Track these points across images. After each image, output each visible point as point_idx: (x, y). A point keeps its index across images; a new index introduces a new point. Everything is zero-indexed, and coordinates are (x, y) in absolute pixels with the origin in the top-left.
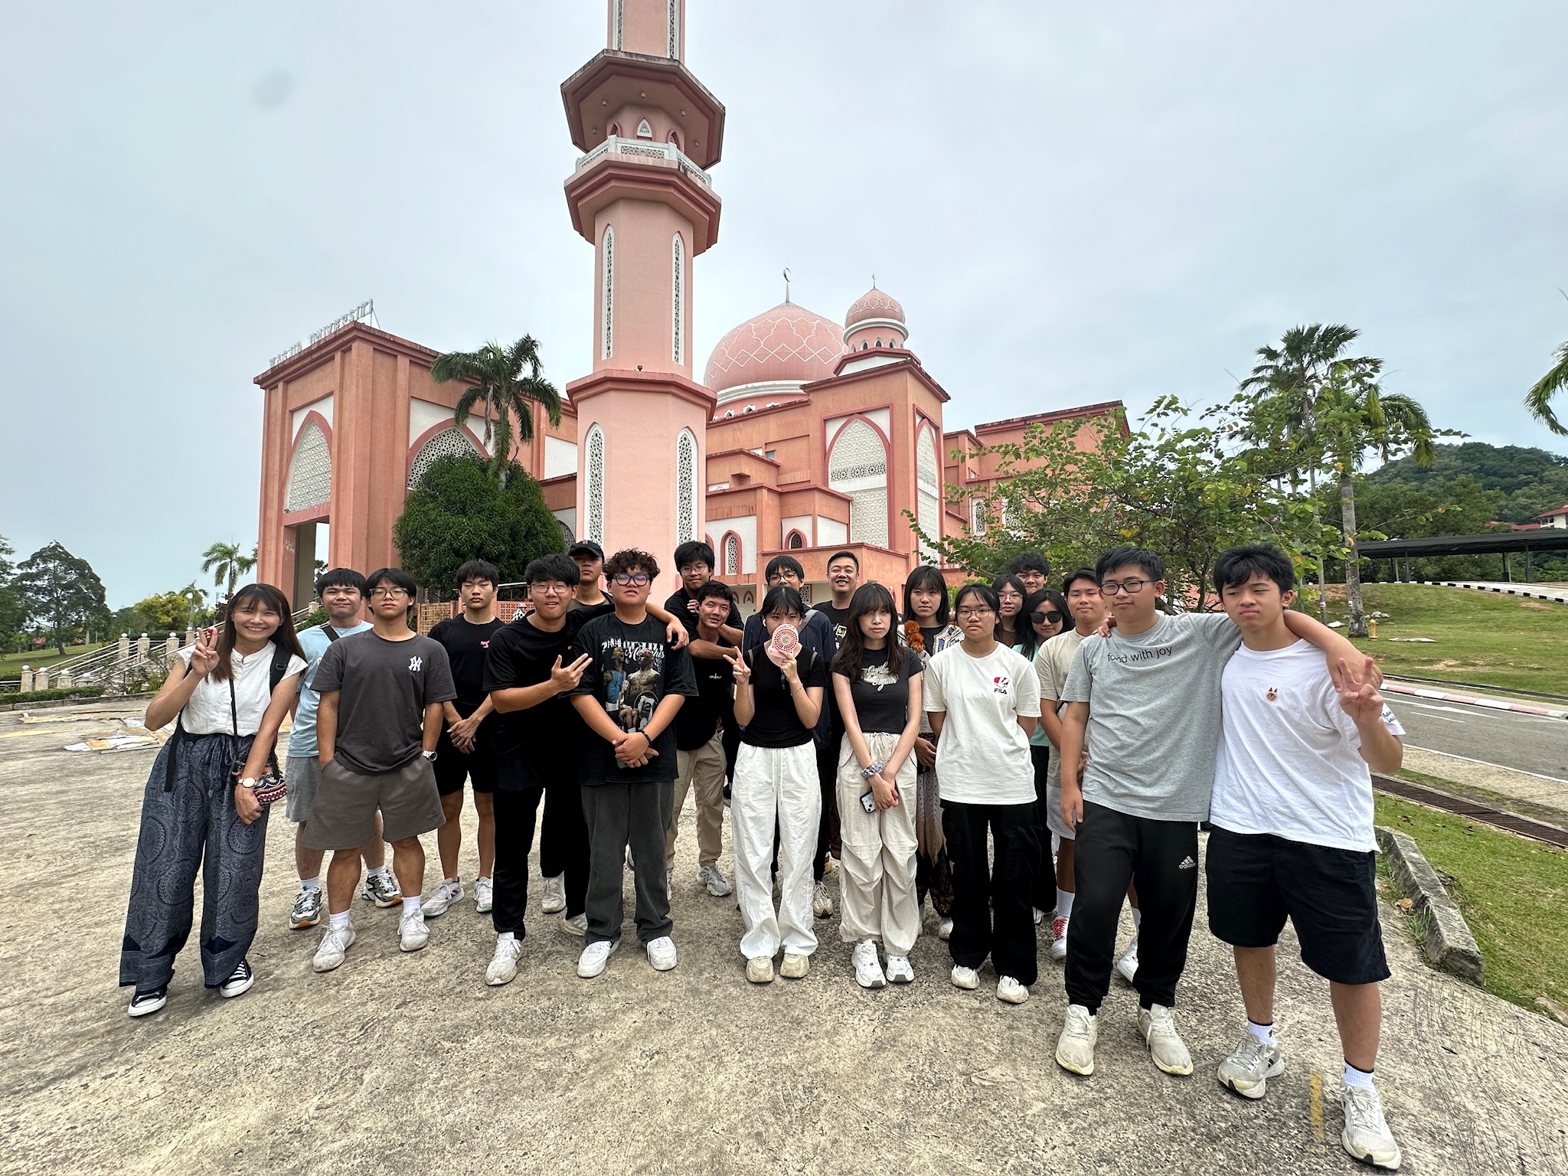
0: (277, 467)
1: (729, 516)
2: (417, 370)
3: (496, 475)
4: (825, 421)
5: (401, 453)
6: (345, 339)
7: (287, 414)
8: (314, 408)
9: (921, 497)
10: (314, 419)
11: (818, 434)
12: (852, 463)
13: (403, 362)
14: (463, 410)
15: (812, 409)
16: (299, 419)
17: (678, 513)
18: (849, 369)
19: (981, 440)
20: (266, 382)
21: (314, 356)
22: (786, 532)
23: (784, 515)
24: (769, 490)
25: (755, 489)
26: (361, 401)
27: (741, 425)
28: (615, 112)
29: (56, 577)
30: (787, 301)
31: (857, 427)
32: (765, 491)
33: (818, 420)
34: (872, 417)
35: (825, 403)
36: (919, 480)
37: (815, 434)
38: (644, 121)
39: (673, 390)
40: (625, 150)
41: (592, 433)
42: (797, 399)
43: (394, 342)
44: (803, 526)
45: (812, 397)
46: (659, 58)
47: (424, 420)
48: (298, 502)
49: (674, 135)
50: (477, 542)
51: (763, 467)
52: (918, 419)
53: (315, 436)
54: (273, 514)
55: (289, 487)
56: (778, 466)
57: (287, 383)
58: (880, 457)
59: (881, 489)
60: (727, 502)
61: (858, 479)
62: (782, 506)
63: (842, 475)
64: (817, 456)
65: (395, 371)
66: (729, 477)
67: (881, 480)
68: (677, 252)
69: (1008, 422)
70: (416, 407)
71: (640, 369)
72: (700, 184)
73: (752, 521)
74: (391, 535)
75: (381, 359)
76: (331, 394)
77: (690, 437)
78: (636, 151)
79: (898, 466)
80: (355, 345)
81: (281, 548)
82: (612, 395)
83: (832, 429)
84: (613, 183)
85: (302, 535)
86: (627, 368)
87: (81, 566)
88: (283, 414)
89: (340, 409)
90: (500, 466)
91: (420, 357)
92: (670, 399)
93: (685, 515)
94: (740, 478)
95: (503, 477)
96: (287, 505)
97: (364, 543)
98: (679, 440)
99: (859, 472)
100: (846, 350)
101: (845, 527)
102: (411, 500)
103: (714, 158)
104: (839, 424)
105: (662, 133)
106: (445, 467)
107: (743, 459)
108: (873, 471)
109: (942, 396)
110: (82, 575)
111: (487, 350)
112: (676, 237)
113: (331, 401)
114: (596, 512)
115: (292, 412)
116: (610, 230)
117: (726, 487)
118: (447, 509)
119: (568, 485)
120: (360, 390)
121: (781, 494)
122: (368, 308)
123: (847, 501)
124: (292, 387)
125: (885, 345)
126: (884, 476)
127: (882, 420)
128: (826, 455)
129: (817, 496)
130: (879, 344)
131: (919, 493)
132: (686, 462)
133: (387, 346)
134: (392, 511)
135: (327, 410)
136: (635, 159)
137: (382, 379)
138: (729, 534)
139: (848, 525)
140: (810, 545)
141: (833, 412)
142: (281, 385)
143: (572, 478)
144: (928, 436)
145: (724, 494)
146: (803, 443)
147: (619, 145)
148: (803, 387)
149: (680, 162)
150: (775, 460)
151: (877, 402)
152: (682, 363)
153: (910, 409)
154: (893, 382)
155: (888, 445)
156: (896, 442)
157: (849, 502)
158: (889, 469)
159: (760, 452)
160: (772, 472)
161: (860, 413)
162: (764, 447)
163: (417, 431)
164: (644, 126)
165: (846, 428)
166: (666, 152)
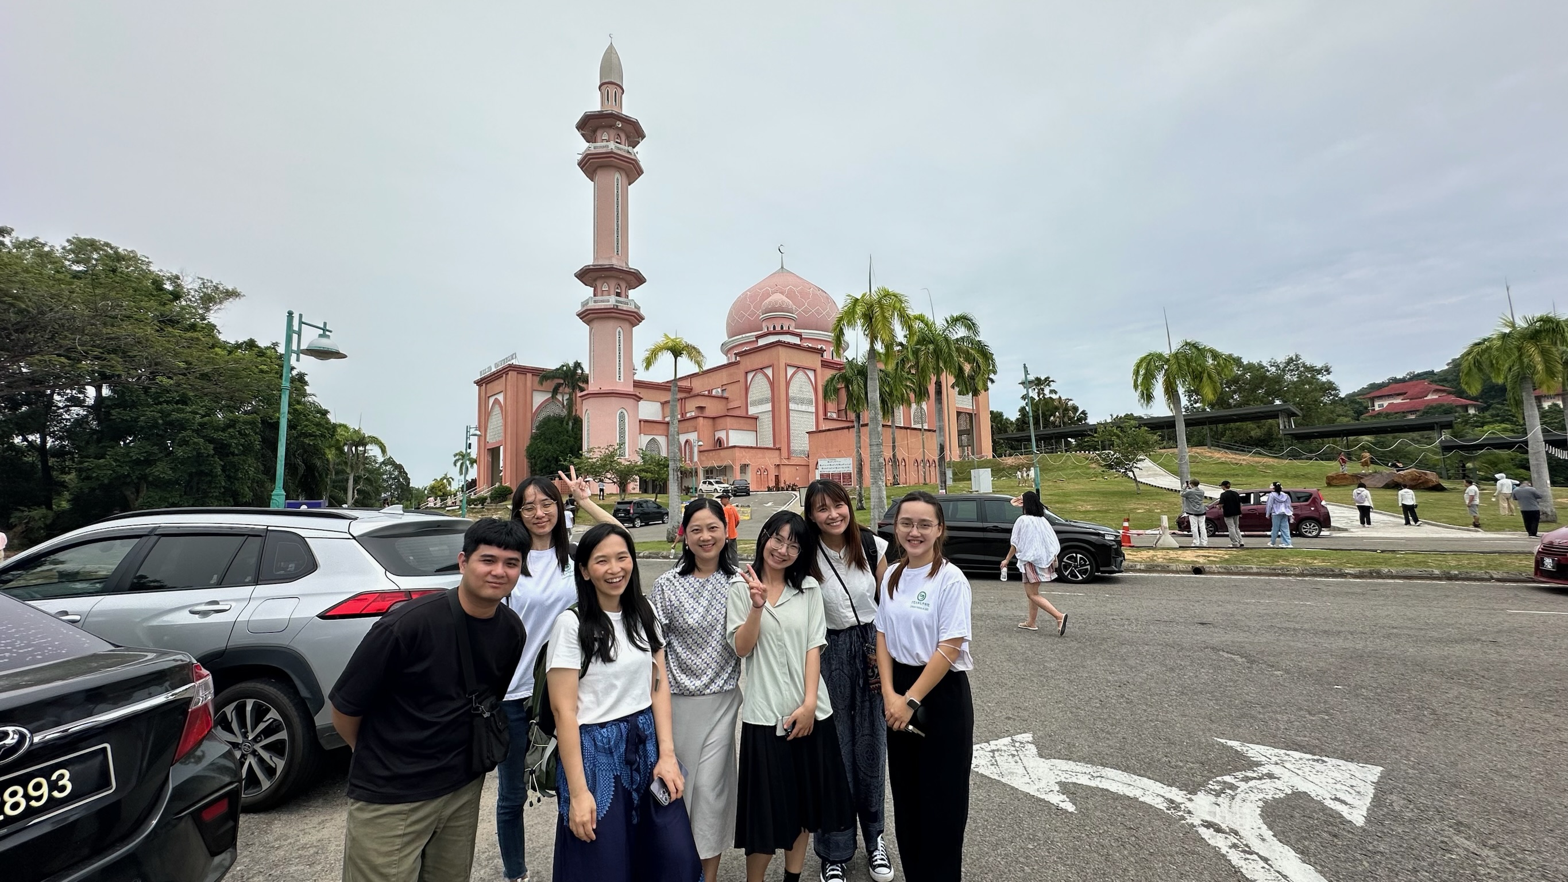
0: (484, 422)
2: (534, 378)
3: (567, 424)
4: (747, 373)
5: (529, 415)
6: (506, 369)
7: (487, 398)
8: (496, 397)
9: (791, 413)
10: (496, 401)
12: (758, 396)
13: (529, 375)
14: (555, 391)
15: (742, 366)
16: (492, 400)
18: (762, 342)
20: (479, 383)
21: (496, 375)
22: (714, 438)
23: (715, 430)
26: (513, 393)
28: (595, 280)
29: (390, 474)
30: (782, 267)
33: (743, 374)
34: (766, 371)
35: (749, 362)
36: (790, 405)
37: (742, 380)
38: (608, 284)
39: (614, 395)
40: (595, 302)
43: (525, 368)
44: (722, 435)
45: (742, 359)
47: (539, 399)
48: (495, 434)
49: (618, 284)
50: (555, 456)
51: (715, 400)
53: (497, 408)
54: (482, 444)
55: (488, 431)
56: (727, 399)
57: (486, 384)
58: (767, 392)
59: (770, 411)
60: (686, 424)
61: (760, 406)
62: (714, 425)
63: (756, 403)
64: (743, 392)
65: (526, 380)
66: (694, 409)
67: (768, 407)
68: (620, 335)
70: (535, 394)
71: (600, 388)
73: (696, 433)
74: (525, 453)
75: (520, 376)
76: (502, 392)
77: (624, 411)
78: (599, 301)
79: (776, 399)
80: (510, 371)
81: (485, 459)
82: (591, 399)
83: (750, 376)
84: (591, 315)
85: (494, 452)
86: (596, 389)
87: (399, 468)
88: (485, 398)
89: (505, 399)
90: (569, 419)
91: (535, 372)
92: (613, 398)
94: (701, 408)
95: (571, 424)
96: (488, 440)
98: (618, 414)
99: (761, 402)
101: (755, 433)
102: (534, 438)
104: (754, 373)
105: (612, 286)
106: (547, 420)
107: (700, 398)
108: (766, 401)
110: (400, 472)
111: (563, 366)
112: (619, 329)
113: (502, 395)
115: (489, 397)
117: (693, 414)
118: (545, 442)
120: (513, 389)
122: (513, 357)
123: (754, 418)
124: (488, 386)
125: (778, 328)
126: (771, 404)
127: (769, 372)
128: (747, 392)
129: (728, 419)
130: (773, 327)
132: (622, 422)
133: (522, 370)
134: (526, 442)
135: (501, 397)
136: (598, 306)
137: (521, 385)
138: (688, 440)
139: (756, 431)
140: (726, 445)
141: (749, 369)
142: (484, 385)
146: (736, 385)
147: (593, 301)
149: (617, 301)
150: (725, 395)
151: (766, 363)
152: (622, 380)
153: (782, 365)
154: (774, 351)
155: (772, 384)
156: (776, 385)
157: (756, 419)
158: (773, 400)
159: (719, 390)
160: (724, 402)
161: (761, 369)
162: (721, 387)
163: (536, 405)
164: (605, 286)
165: (755, 377)
166: (611, 299)
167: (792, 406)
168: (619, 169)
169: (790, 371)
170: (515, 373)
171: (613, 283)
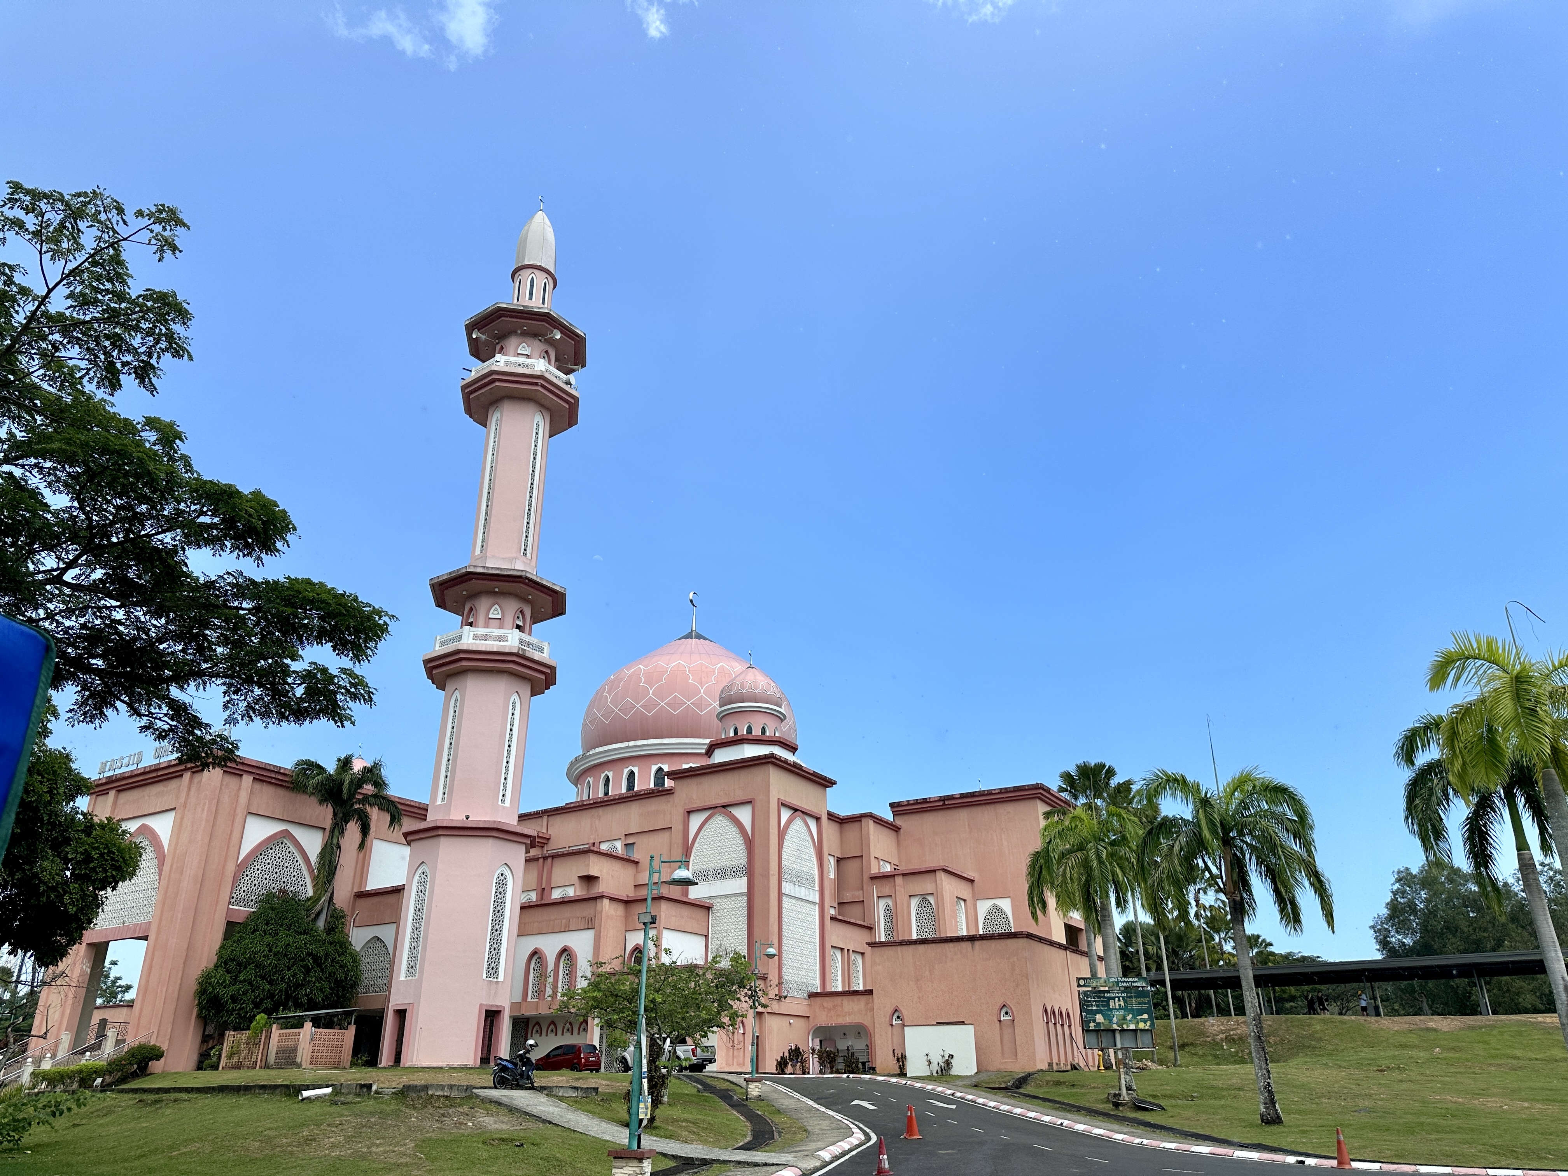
1: (567, 929)
2: (258, 786)
4: (689, 812)
5: (228, 869)
8: (146, 821)
9: (786, 902)
10: (146, 833)
11: (680, 828)
12: (715, 862)
13: (247, 780)
15: (675, 799)
18: (719, 754)
21: (160, 773)
22: (629, 948)
23: (628, 926)
24: (612, 899)
25: (599, 897)
28: (474, 596)
31: (719, 822)
32: (606, 902)
33: (680, 814)
34: (735, 812)
35: (691, 792)
36: (784, 884)
37: (677, 827)
38: (496, 606)
39: (496, 833)
40: (476, 637)
41: (421, 870)
43: (243, 763)
45: (678, 785)
46: (510, 570)
47: (256, 833)
49: (521, 612)
51: (616, 866)
56: (637, 863)
57: (121, 792)
58: (738, 856)
59: (741, 894)
60: (566, 912)
61: (718, 882)
62: (625, 918)
63: (703, 876)
64: (678, 852)
65: (239, 789)
66: (574, 880)
67: (740, 884)
68: (514, 706)
69: (925, 801)
70: (251, 822)
71: (467, 817)
73: (590, 935)
75: (226, 779)
76: (171, 810)
77: (507, 872)
78: (485, 638)
79: (759, 869)
82: (441, 840)
83: (696, 821)
84: (467, 661)
86: (459, 817)
89: (176, 831)
91: (262, 774)
92: (490, 841)
94: (588, 881)
97: (182, 966)
98: (496, 877)
99: (721, 874)
100: (717, 734)
101: (704, 938)
104: (704, 816)
105: (509, 619)
107: (593, 858)
108: (734, 872)
109: (824, 782)
112: (515, 696)
113: (170, 817)
114: (417, 925)
116: (457, 693)
119: (391, 899)
120: (204, 812)
121: (625, 903)
123: (705, 908)
124: (128, 797)
125: (757, 732)
126: (744, 881)
127: (744, 815)
128: (688, 850)
129: (666, 905)
130: (750, 730)
131: (784, 898)
132: (501, 896)
133: (235, 767)
136: (482, 646)
137: (226, 799)
138: (564, 950)
139: (706, 936)
140: (652, 963)
141: (698, 804)
142: (113, 793)
143: (398, 890)
144: (804, 830)
145: (564, 902)
146: (665, 835)
147: (472, 634)
149: (521, 641)
150: (636, 856)
151: (740, 796)
152: (507, 803)
153: (774, 805)
154: (756, 775)
155: (749, 844)
156: (757, 842)
157: (708, 908)
158: (749, 871)
159: (619, 845)
160: (630, 870)
161: (724, 807)
162: (623, 838)
163: (247, 847)
164: (496, 610)
165: (709, 823)
166: (510, 636)
167: (787, 888)
168: (542, 406)
169: (786, 815)
171: (512, 606)
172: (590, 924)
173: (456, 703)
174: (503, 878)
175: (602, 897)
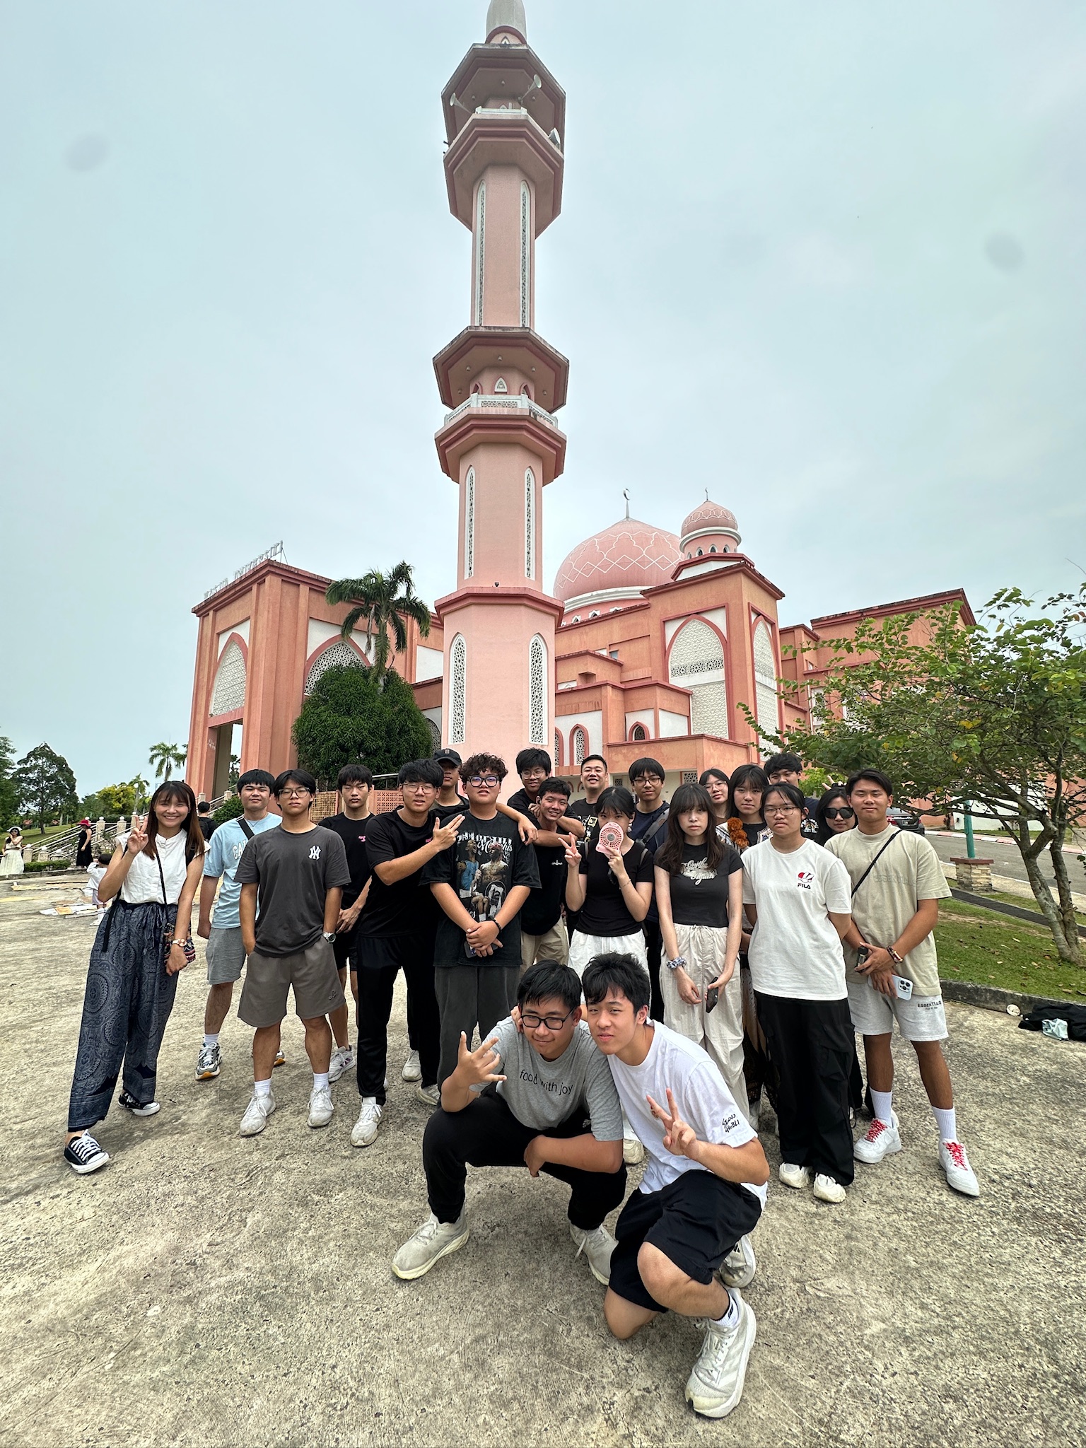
0: (205, 680)
1: (577, 712)
2: (314, 595)
3: (376, 680)
4: (665, 622)
5: (300, 664)
6: (260, 574)
7: (215, 635)
8: (234, 631)
9: (759, 689)
10: (236, 639)
11: (658, 634)
12: (691, 659)
13: (304, 589)
14: (348, 625)
15: (652, 612)
16: (224, 639)
17: (531, 710)
18: (686, 574)
19: (818, 633)
20: (201, 611)
21: (237, 589)
22: (630, 725)
23: (628, 709)
24: (614, 687)
25: (600, 686)
26: (270, 623)
27: (587, 628)
28: (478, 374)
29: (43, 771)
30: (627, 517)
31: (695, 626)
32: (609, 688)
33: (658, 623)
34: (708, 616)
35: (663, 605)
36: (756, 673)
37: (655, 634)
38: (501, 379)
39: (526, 602)
40: (484, 404)
41: (456, 642)
42: (638, 604)
43: (297, 574)
44: (646, 719)
45: (651, 601)
46: (513, 328)
47: (319, 636)
48: (219, 709)
49: (526, 388)
50: (359, 738)
51: (607, 666)
52: (754, 617)
53: (235, 653)
54: (200, 718)
55: (214, 695)
56: (621, 665)
57: (216, 611)
58: (715, 651)
59: (719, 682)
60: (575, 698)
61: (697, 674)
62: (625, 702)
63: (682, 671)
64: (657, 654)
65: (298, 597)
66: (576, 676)
67: (720, 674)
68: (529, 484)
69: (844, 615)
70: (313, 626)
71: (497, 585)
72: (548, 425)
73: (598, 715)
74: (290, 733)
75: (286, 587)
76: (248, 618)
77: (540, 642)
78: (494, 404)
79: (735, 660)
80: (268, 579)
81: (206, 745)
82: (473, 608)
83: (671, 629)
84: (474, 432)
85: (222, 734)
86: (486, 585)
87: (60, 763)
88: (212, 636)
89: (254, 630)
90: (379, 673)
91: (317, 585)
92: (523, 609)
93: (536, 712)
94: (587, 676)
95: (381, 682)
96: (211, 710)
97: (269, 740)
98: (531, 646)
99: (698, 668)
100: (682, 557)
101: (686, 720)
102: (310, 705)
103: (560, 403)
104: (678, 624)
105: (516, 387)
106: (334, 677)
107: (589, 658)
108: (712, 665)
109: (776, 594)
110: (61, 770)
111: (370, 576)
112: (528, 472)
113: (248, 624)
114: (459, 711)
115: (219, 634)
116: (472, 470)
117: (573, 685)
118: (335, 711)
119: (436, 687)
120: (271, 615)
121: (624, 690)
122: (278, 549)
123: (686, 694)
124: (220, 614)
125: (719, 551)
126: (722, 671)
127: (719, 619)
128: (665, 653)
129: (658, 691)
130: (713, 550)
131: (757, 685)
132: (537, 664)
133: (292, 577)
134: (291, 713)
135: (244, 631)
136: (492, 411)
137: (288, 604)
138: (577, 727)
139: (688, 717)
140: (652, 737)
141: (671, 616)
142: (211, 613)
143: (439, 681)
144: (764, 632)
145: (572, 691)
146: (645, 642)
147: (480, 401)
148: (643, 592)
150: (619, 660)
151: (712, 603)
152: (533, 577)
153: (745, 605)
155: (725, 643)
156: (733, 643)
157: (688, 694)
158: (727, 663)
159: (604, 653)
160: (616, 670)
161: (697, 613)
162: (608, 647)
163: (312, 647)
164: (501, 383)
165: (684, 628)
166: (519, 402)
167: (758, 677)
170: (280, 579)
172: (597, 707)
173: (471, 481)
174: (538, 647)
175: (606, 684)
